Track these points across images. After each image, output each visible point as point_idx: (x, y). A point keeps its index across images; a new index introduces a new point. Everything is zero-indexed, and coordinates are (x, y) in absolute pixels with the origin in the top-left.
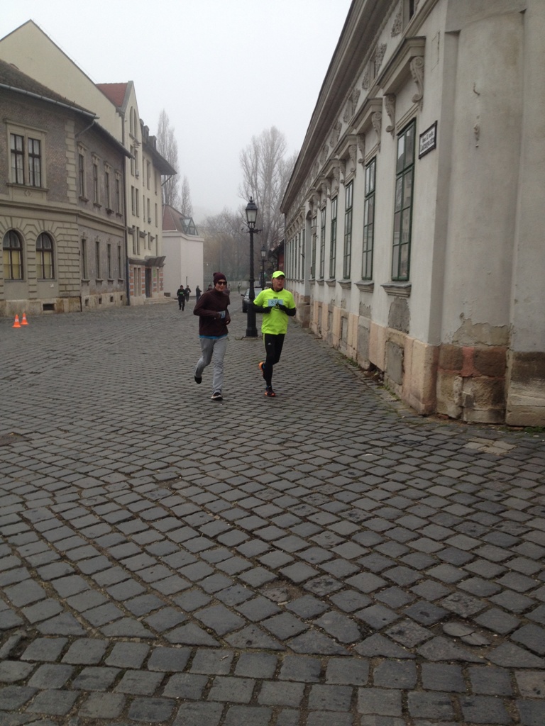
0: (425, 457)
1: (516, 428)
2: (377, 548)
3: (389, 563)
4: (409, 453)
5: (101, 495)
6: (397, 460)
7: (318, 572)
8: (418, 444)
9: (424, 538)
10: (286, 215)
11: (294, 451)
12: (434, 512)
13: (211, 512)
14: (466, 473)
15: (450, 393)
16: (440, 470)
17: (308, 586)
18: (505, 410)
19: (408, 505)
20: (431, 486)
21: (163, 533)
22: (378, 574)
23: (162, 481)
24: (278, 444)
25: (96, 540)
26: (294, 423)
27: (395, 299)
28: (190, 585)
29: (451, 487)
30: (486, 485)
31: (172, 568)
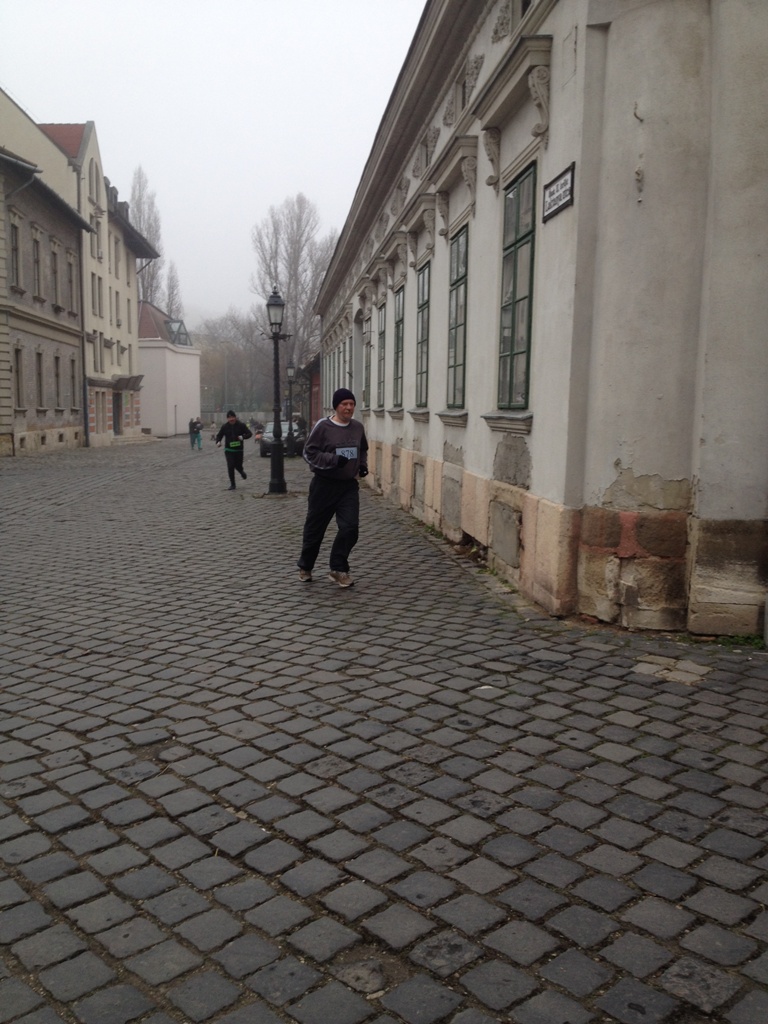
0: (577, 689)
1: (704, 638)
2: (530, 868)
3: (555, 900)
4: (549, 683)
5: (33, 775)
6: (534, 696)
7: (432, 925)
8: (560, 667)
9: (604, 846)
10: (322, 317)
11: (363, 681)
12: (610, 793)
13: (231, 805)
14: (647, 718)
15: (600, 583)
16: (606, 714)
17: (417, 954)
18: (686, 610)
19: (566, 781)
20: (597, 744)
21: (145, 851)
22: (540, 923)
23: (142, 746)
24: (337, 670)
25: (24, 868)
26: (358, 632)
27: (504, 437)
28: (198, 960)
29: (629, 744)
30: (685, 740)
31: (164, 925)
